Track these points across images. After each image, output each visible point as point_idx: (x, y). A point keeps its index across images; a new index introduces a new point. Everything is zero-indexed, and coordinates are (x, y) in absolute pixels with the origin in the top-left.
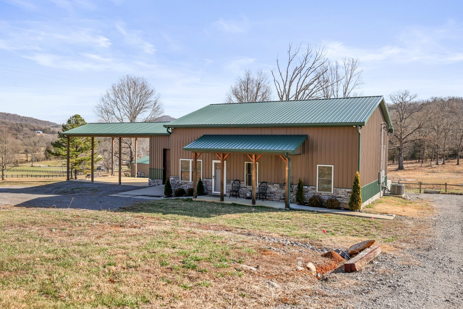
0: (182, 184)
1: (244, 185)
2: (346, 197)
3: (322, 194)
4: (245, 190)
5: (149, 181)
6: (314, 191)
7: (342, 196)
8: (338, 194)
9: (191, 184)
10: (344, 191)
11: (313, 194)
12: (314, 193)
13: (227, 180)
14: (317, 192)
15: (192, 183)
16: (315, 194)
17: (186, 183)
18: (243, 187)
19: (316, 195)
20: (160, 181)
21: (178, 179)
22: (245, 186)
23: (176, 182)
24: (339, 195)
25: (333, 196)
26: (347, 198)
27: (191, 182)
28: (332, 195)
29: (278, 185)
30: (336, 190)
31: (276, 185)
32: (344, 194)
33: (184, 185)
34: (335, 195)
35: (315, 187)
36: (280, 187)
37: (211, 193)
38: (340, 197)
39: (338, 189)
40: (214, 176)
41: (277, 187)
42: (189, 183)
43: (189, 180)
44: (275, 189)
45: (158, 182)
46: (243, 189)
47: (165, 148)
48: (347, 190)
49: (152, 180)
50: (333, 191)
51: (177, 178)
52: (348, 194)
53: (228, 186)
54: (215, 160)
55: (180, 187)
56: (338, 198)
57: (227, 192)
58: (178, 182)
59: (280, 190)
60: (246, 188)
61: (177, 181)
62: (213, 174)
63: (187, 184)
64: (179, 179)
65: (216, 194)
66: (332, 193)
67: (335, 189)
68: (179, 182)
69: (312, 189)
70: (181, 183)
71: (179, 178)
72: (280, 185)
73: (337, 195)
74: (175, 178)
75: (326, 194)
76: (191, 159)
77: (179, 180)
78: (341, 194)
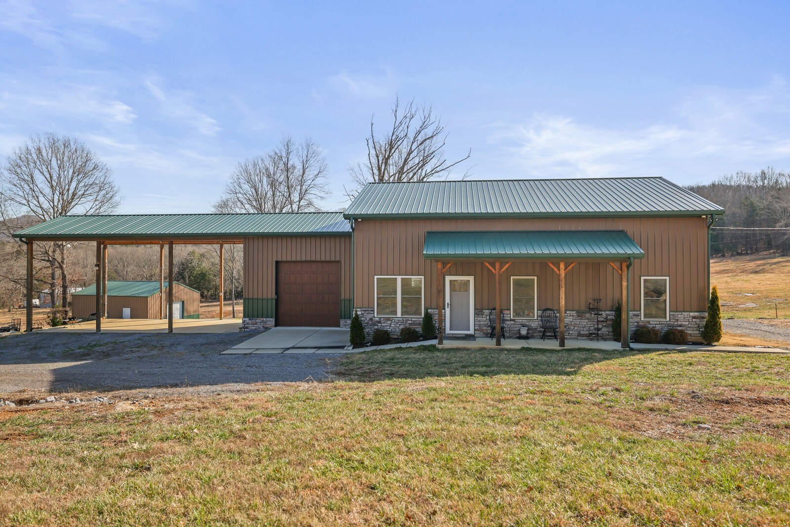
0: (380, 322)
1: (509, 316)
2: (691, 324)
3: (651, 322)
4: (512, 324)
5: (244, 322)
6: (637, 319)
7: (684, 323)
8: (677, 320)
9: (399, 320)
10: (686, 316)
11: (636, 324)
12: (638, 322)
13: (475, 309)
14: (642, 319)
15: (402, 319)
16: (640, 323)
17: (388, 319)
18: (507, 320)
19: (641, 325)
20: (270, 321)
21: (372, 312)
22: (512, 318)
23: (368, 319)
24: (679, 323)
25: (669, 325)
26: (692, 326)
27: (400, 316)
28: (668, 322)
29: (574, 312)
30: (673, 315)
31: (571, 312)
32: (687, 320)
33: (384, 323)
34: (672, 323)
35: (639, 312)
36: (578, 316)
37: (444, 334)
38: (681, 326)
39: (678, 313)
40: (449, 304)
41: (573, 316)
42: (396, 319)
43: (395, 312)
44: (569, 320)
45: (266, 322)
46: (508, 323)
47: (280, 259)
48: (692, 314)
49: (249, 319)
50: (670, 317)
51: (369, 310)
52: (694, 320)
53: (479, 319)
54: (450, 275)
55: (376, 327)
56: (678, 326)
57: (475, 330)
58: (371, 319)
59: (578, 321)
60: (514, 320)
61: (371, 316)
62: (448, 300)
63: (391, 321)
64: (374, 313)
65: (453, 334)
66: (668, 319)
67: (672, 313)
68: (374, 319)
69: (634, 315)
70: (377, 319)
71: (374, 311)
72: (578, 312)
73: (676, 323)
74: (364, 311)
75: (658, 323)
76: (400, 275)
77: (373, 315)
78: (682, 320)
